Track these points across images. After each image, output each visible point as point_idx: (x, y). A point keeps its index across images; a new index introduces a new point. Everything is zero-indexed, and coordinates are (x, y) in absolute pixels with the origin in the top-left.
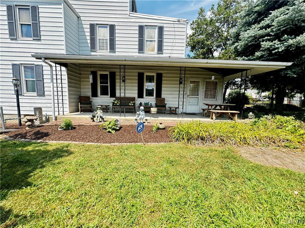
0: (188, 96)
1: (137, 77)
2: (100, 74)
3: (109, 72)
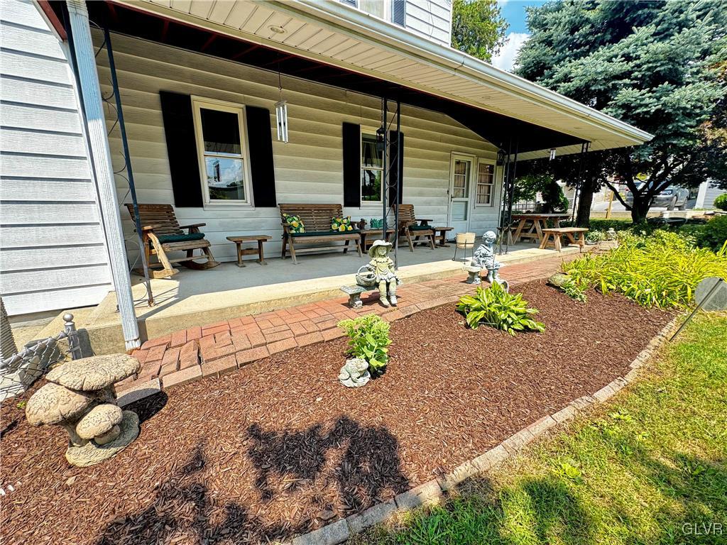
0: (452, 197)
1: (342, 138)
2: (201, 109)
3: (242, 106)
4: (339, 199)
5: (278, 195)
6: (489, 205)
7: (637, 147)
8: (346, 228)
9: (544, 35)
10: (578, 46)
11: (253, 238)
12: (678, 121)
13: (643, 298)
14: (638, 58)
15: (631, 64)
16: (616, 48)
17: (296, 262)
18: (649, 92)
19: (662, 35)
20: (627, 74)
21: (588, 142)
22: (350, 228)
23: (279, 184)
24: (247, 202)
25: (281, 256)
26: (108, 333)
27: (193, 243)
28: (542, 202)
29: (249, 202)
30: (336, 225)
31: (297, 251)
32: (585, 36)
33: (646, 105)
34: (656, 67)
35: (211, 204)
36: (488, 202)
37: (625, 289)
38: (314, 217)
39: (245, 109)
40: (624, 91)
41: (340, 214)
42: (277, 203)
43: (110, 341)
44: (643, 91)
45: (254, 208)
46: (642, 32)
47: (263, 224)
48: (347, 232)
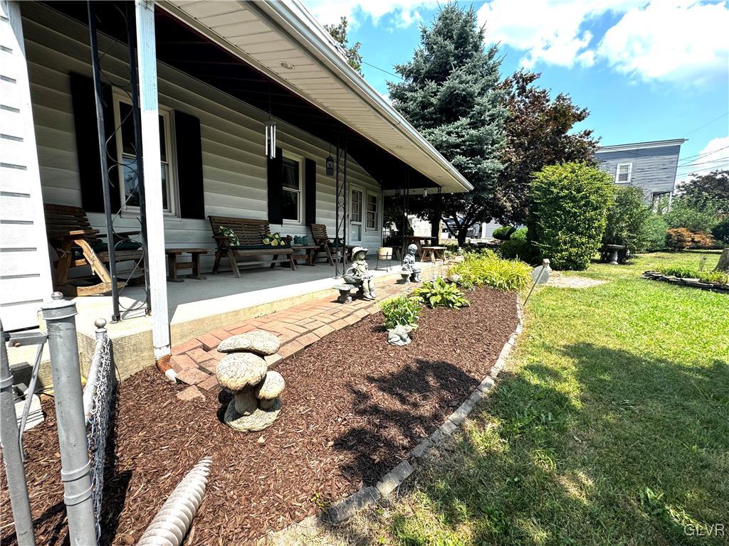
0: (350, 221)
2: (120, 102)
3: (169, 109)
4: (263, 215)
5: (206, 207)
6: (374, 229)
7: (465, 193)
8: (279, 243)
9: (403, 105)
10: (427, 120)
11: (187, 251)
12: (484, 181)
13: (500, 286)
14: (463, 136)
15: (460, 140)
16: (451, 128)
17: (239, 275)
18: (470, 160)
19: (474, 125)
20: (457, 146)
21: (441, 187)
22: (283, 243)
23: (208, 195)
24: (170, 212)
25: (211, 271)
26: (133, 342)
27: (134, 253)
28: (396, 230)
29: (173, 211)
30: (268, 240)
31: (239, 264)
32: (431, 113)
33: (470, 168)
34: (473, 145)
35: (128, 211)
36: (373, 227)
37: (488, 282)
38: (244, 232)
39: (173, 113)
40: (458, 157)
41: (267, 230)
42: (206, 216)
43: (134, 351)
44: (468, 159)
45: (180, 219)
46: (464, 121)
47: (190, 237)
48: (279, 246)
